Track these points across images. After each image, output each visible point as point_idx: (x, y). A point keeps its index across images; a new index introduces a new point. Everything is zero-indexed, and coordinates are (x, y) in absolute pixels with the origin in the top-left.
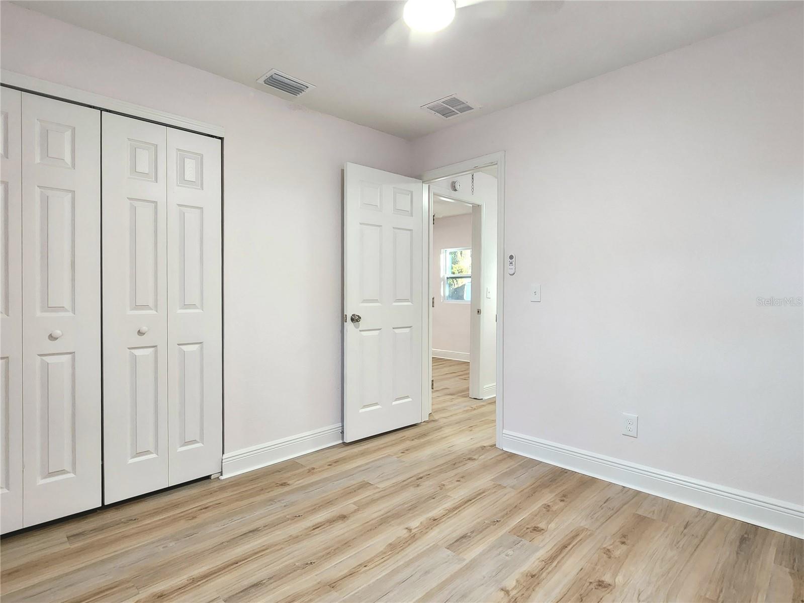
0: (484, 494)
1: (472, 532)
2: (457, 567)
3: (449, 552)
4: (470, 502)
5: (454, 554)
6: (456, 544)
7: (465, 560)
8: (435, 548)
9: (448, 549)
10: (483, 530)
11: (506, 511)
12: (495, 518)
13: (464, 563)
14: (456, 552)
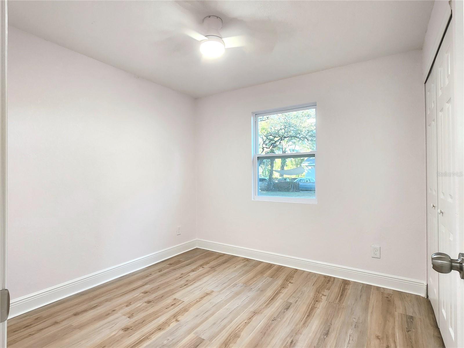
2: (198, 329)
3: (203, 337)
5: (200, 336)
6: (199, 343)
7: (194, 334)
9: (203, 339)
13: (195, 331)
14: (199, 337)
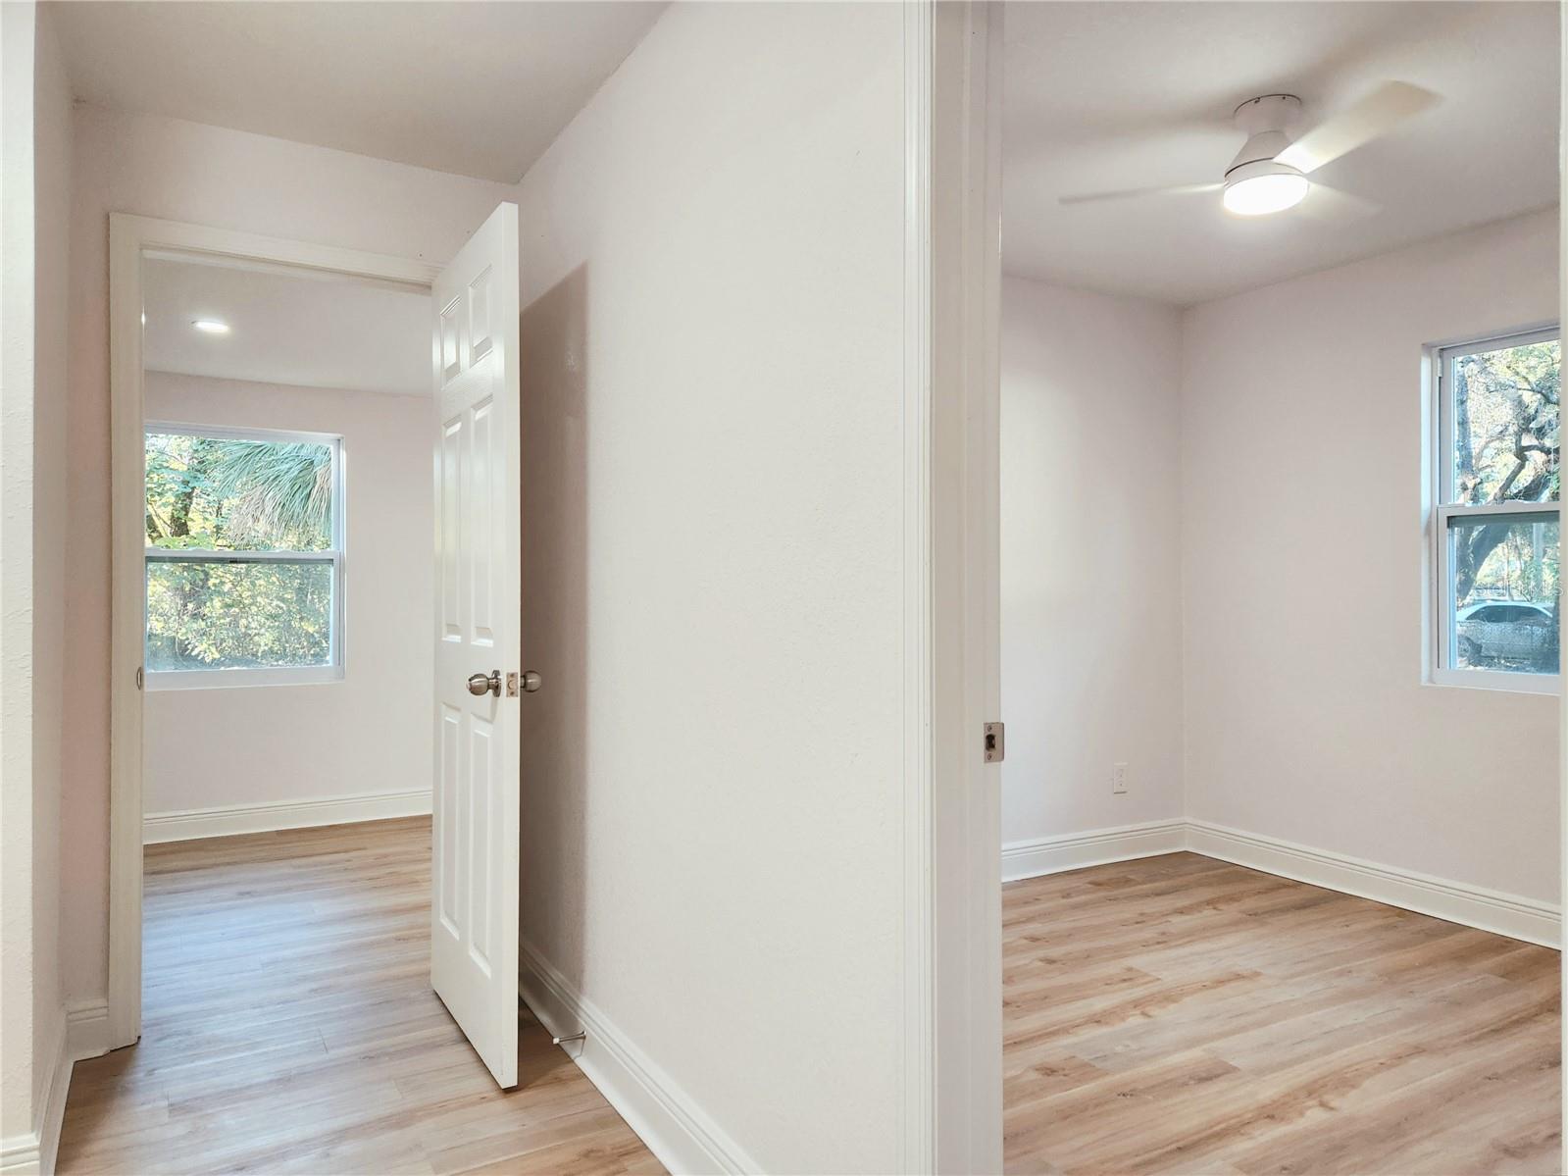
0: (1138, 1160)
1: (1185, 1084)
2: (1218, 1045)
3: (1231, 1062)
4: (1180, 1144)
5: (1223, 1060)
6: (1220, 1072)
7: (1204, 1050)
8: (1260, 1072)
9: (1234, 1067)
10: (1160, 1085)
11: (1095, 1112)
12: (1128, 1101)
13: (1204, 1047)
14: (1220, 1061)
